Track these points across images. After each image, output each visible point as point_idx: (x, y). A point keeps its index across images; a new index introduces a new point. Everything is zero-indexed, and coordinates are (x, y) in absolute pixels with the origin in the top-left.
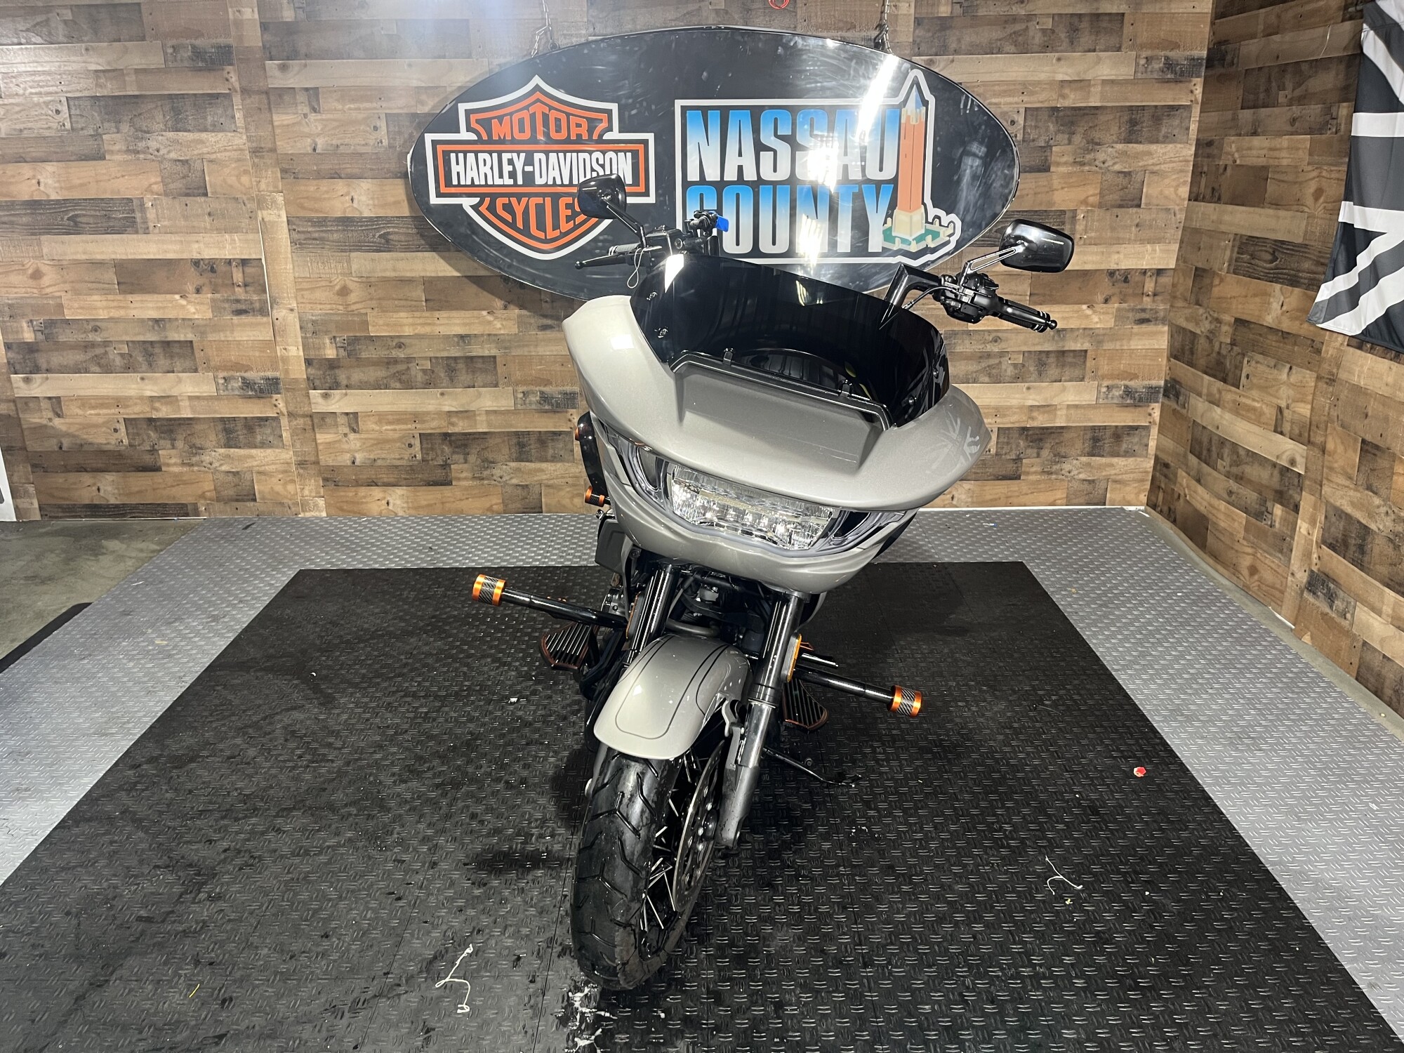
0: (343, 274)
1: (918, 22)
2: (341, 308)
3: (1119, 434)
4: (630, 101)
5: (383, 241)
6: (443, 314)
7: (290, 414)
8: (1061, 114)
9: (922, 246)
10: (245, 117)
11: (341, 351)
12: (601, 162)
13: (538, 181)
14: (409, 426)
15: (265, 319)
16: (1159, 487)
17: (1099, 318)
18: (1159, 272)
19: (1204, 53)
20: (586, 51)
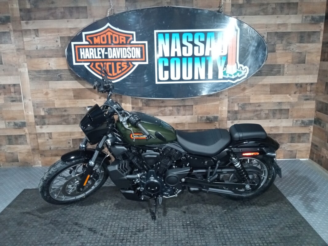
0: (47, 88)
1: (233, 5)
2: (46, 99)
3: (300, 136)
4: (139, 31)
5: (59, 77)
6: (79, 100)
7: (30, 134)
8: (279, 34)
9: (236, 76)
10: (14, 38)
11: (46, 112)
12: (130, 51)
13: (109, 57)
14: (69, 137)
15: (21, 103)
16: (314, 153)
17: (293, 98)
18: (312, 84)
19: (324, 15)
20: (124, 15)
